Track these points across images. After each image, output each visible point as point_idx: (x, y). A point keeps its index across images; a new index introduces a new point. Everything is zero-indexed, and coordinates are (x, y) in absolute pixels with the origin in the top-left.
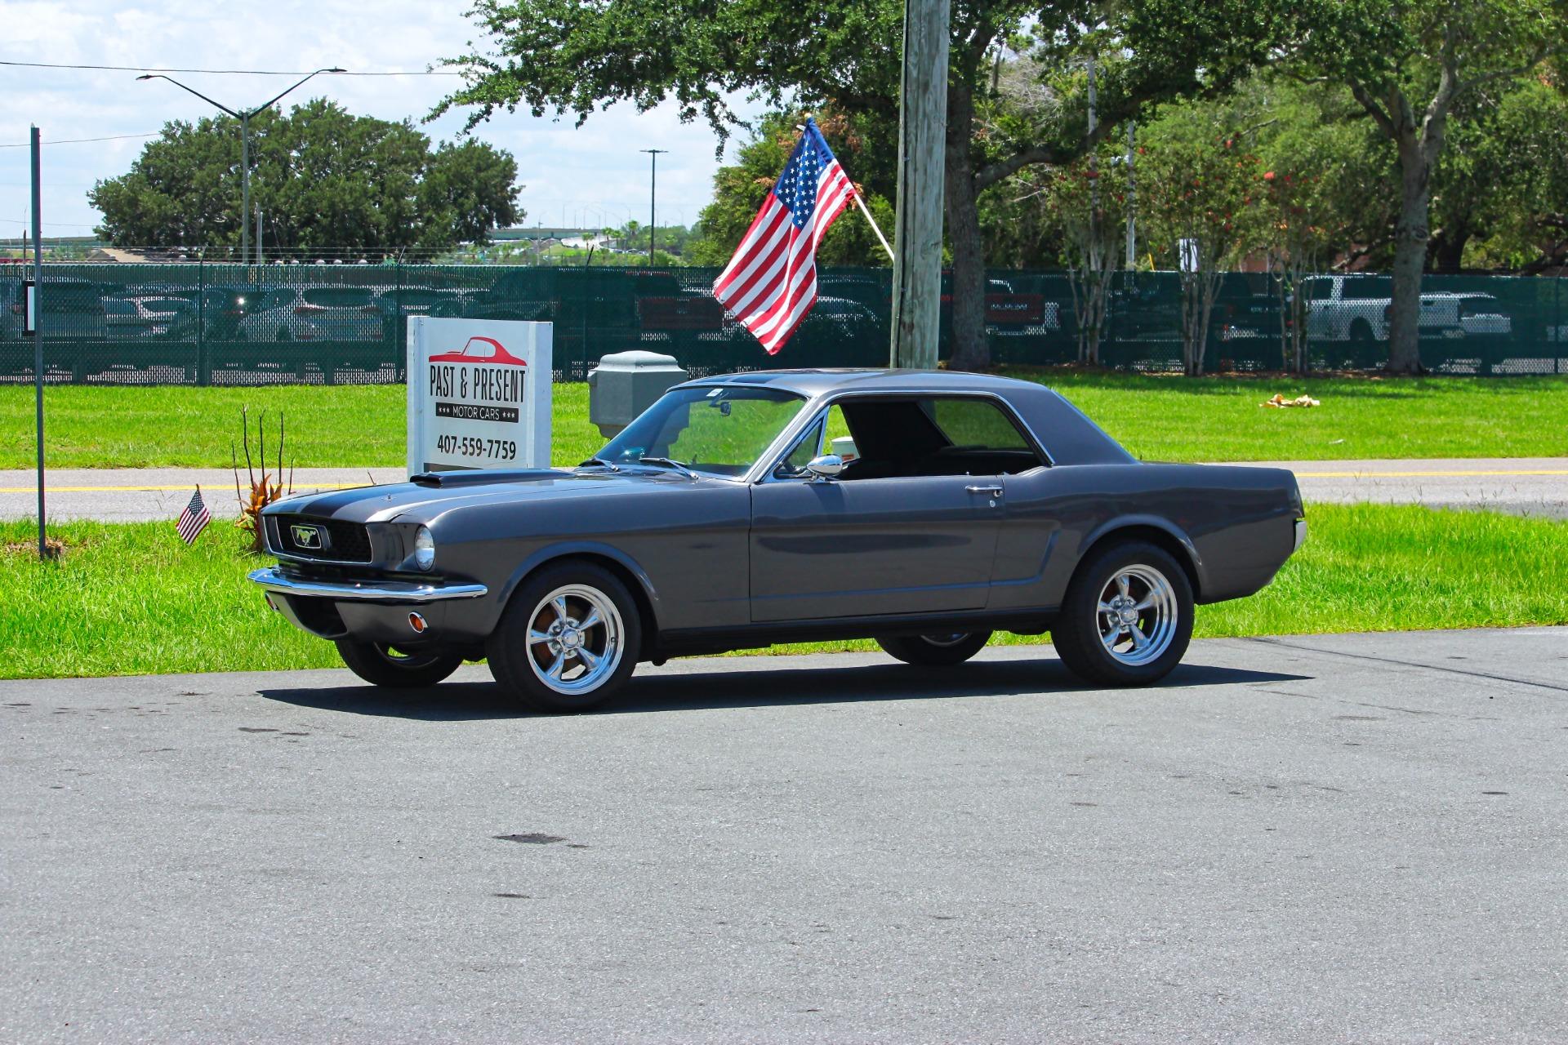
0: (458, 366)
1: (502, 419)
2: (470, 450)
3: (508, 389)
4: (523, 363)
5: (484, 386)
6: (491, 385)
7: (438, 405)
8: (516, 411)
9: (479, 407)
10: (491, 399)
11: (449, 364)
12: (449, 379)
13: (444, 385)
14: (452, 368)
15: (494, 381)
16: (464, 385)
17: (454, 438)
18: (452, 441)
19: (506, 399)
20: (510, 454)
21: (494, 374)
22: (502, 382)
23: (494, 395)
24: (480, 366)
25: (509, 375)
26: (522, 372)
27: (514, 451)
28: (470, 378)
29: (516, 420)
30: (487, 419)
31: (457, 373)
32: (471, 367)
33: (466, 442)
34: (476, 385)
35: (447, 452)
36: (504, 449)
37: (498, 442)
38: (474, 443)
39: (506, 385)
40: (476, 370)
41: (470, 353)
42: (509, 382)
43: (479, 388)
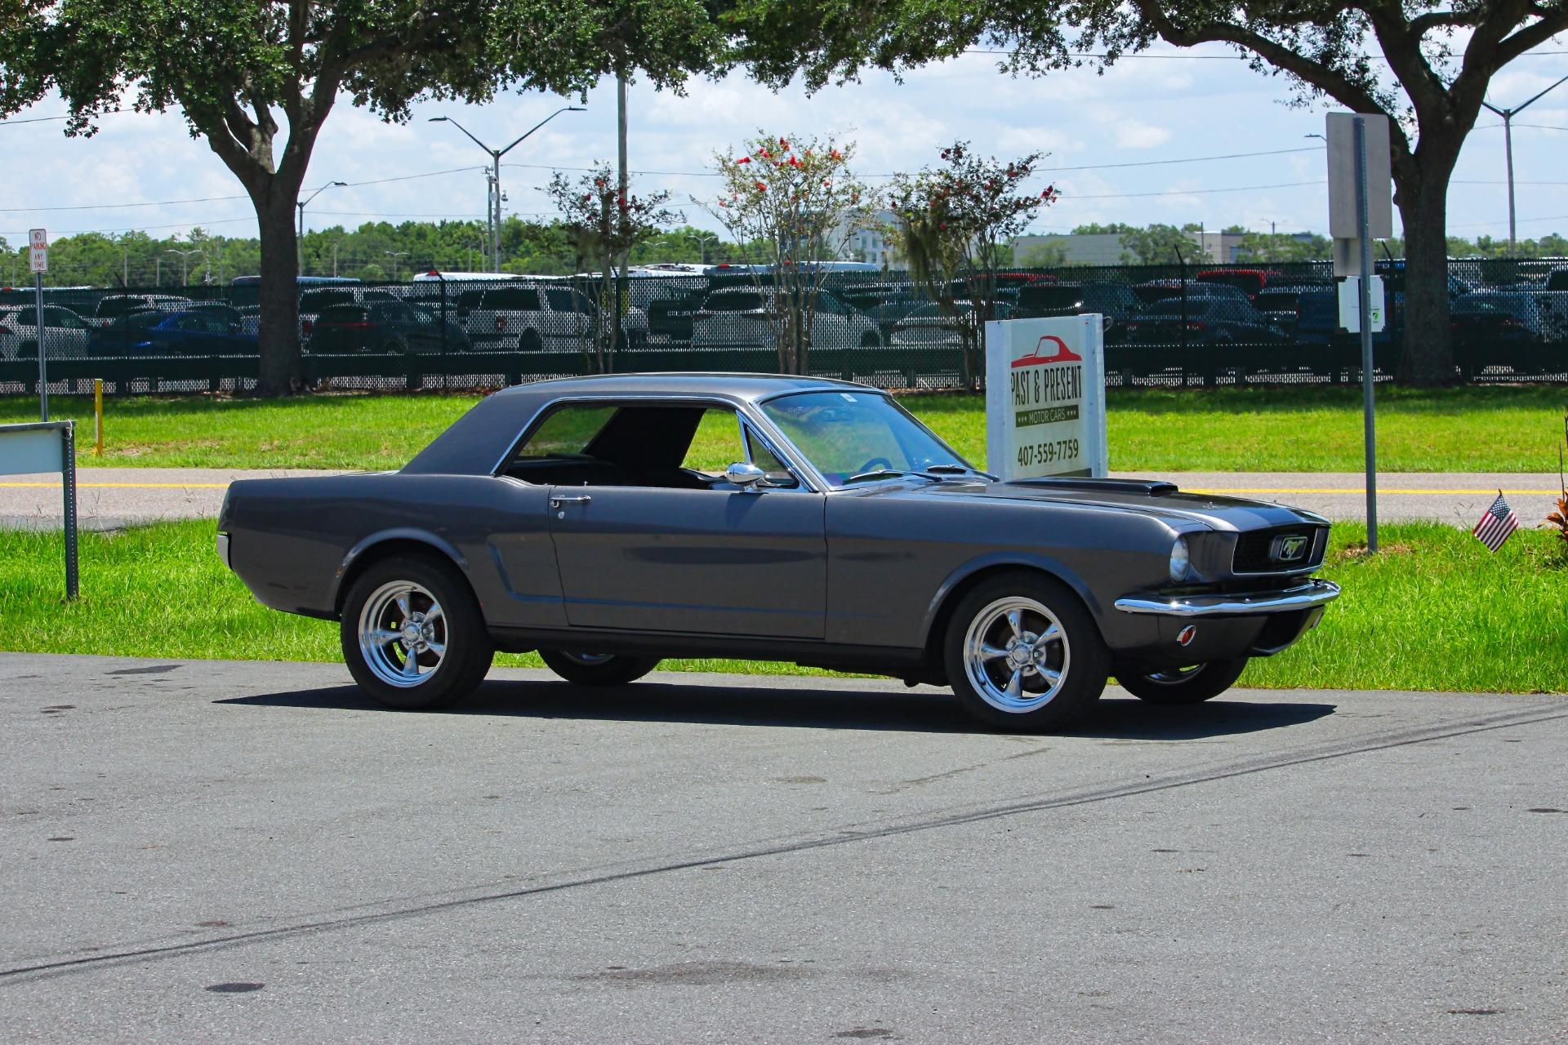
0: (1032, 368)
1: (1068, 418)
2: (1044, 456)
3: (1070, 386)
4: (1077, 358)
5: (1052, 386)
6: (1058, 384)
7: (1018, 415)
8: (1076, 408)
9: (1049, 410)
10: (1058, 399)
11: (1025, 368)
12: (1025, 384)
13: (1022, 393)
14: (1028, 373)
15: (1060, 381)
16: (1037, 390)
17: (1031, 447)
18: (1030, 451)
19: (1069, 397)
20: (1075, 452)
21: (1059, 372)
22: (1065, 380)
23: (1060, 396)
24: (1048, 366)
25: (1070, 372)
26: (1079, 367)
27: (1076, 449)
28: (1041, 382)
29: (1076, 417)
30: (1056, 421)
31: (1032, 376)
32: (1041, 368)
33: (1042, 450)
34: (1047, 386)
35: (1026, 464)
36: (1070, 448)
37: (1065, 442)
38: (1047, 449)
39: (1069, 383)
40: (1046, 371)
41: (1041, 355)
42: (1070, 380)
43: (1049, 389)
